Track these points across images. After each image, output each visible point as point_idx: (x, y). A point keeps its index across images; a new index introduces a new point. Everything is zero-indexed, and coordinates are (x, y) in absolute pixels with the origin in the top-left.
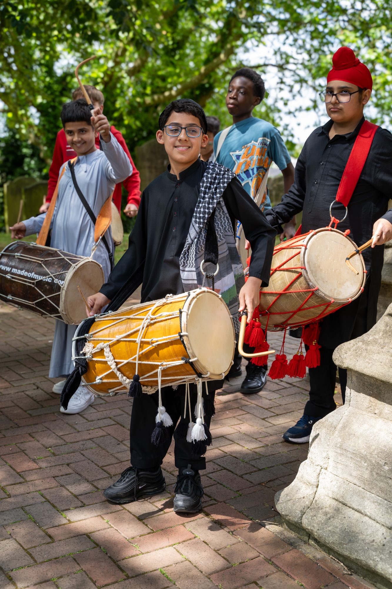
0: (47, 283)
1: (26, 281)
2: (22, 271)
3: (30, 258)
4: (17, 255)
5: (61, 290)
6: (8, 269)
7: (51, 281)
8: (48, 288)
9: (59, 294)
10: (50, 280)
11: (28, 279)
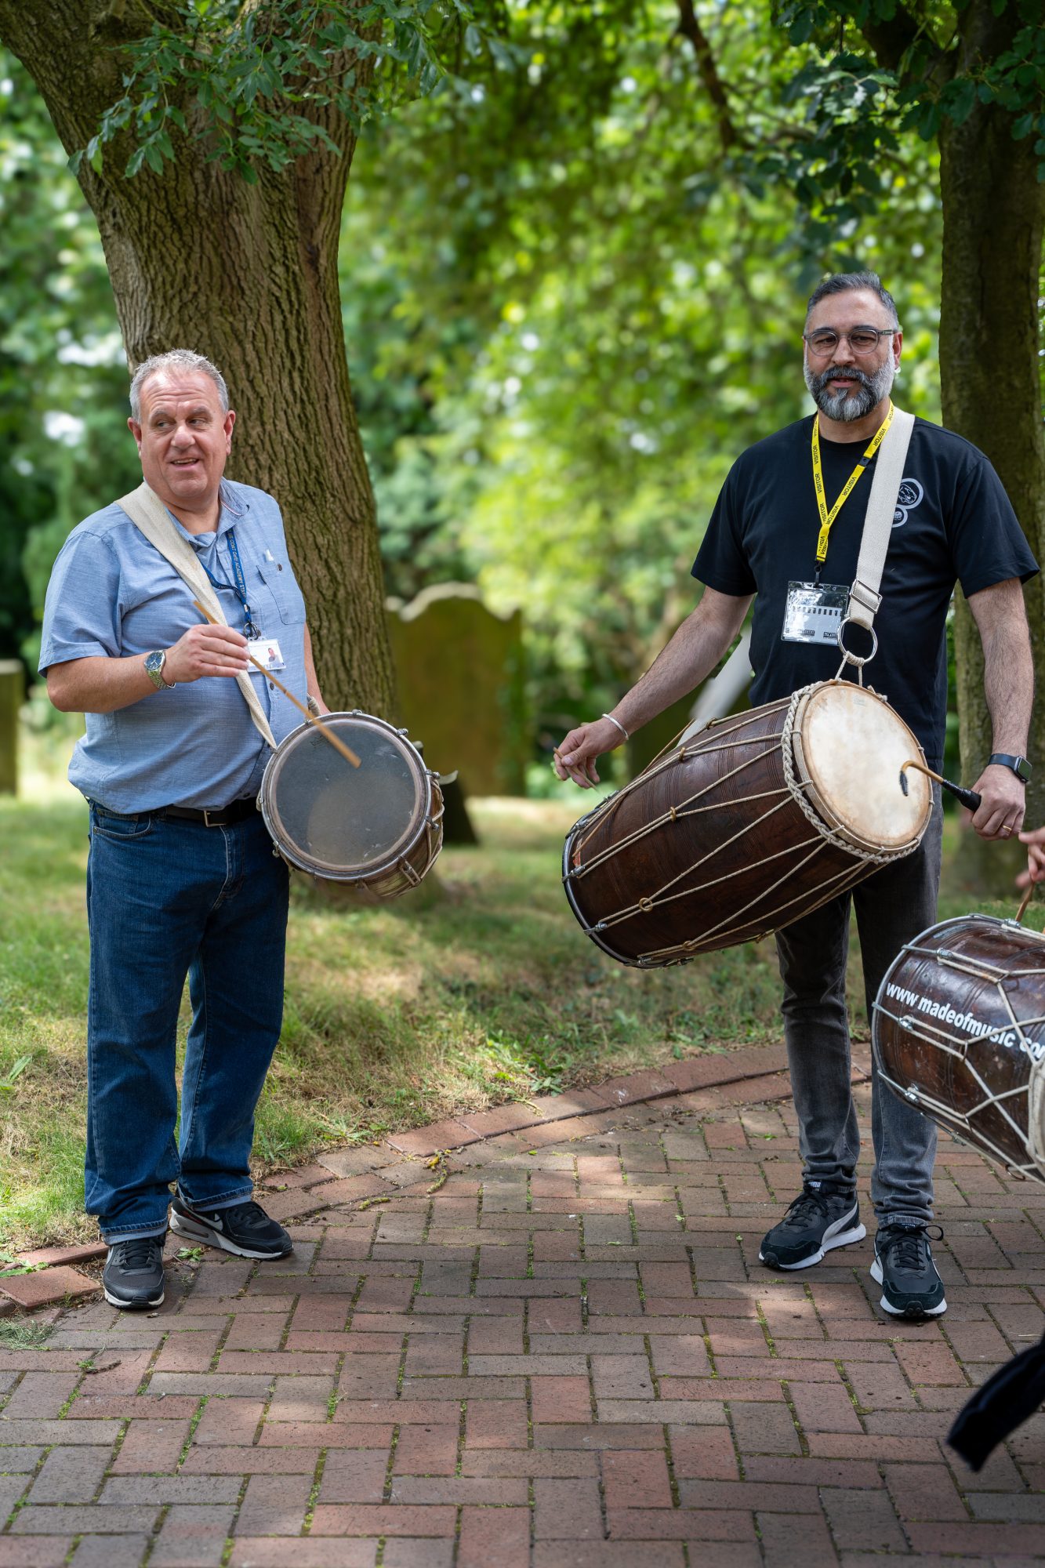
0: (1001, 1050)
1: (946, 1042)
2: (943, 1008)
3: (976, 966)
4: (942, 957)
5: (1032, 1075)
6: (911, 999)
7: (1011, 1044)
8: (1000, 1066)
9: (1026, 1092)
10: (1010, 1040)
11: (952, 1034)
